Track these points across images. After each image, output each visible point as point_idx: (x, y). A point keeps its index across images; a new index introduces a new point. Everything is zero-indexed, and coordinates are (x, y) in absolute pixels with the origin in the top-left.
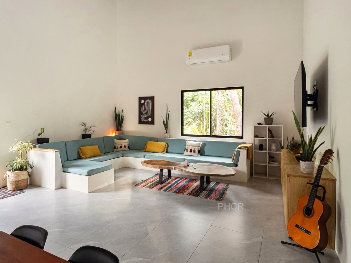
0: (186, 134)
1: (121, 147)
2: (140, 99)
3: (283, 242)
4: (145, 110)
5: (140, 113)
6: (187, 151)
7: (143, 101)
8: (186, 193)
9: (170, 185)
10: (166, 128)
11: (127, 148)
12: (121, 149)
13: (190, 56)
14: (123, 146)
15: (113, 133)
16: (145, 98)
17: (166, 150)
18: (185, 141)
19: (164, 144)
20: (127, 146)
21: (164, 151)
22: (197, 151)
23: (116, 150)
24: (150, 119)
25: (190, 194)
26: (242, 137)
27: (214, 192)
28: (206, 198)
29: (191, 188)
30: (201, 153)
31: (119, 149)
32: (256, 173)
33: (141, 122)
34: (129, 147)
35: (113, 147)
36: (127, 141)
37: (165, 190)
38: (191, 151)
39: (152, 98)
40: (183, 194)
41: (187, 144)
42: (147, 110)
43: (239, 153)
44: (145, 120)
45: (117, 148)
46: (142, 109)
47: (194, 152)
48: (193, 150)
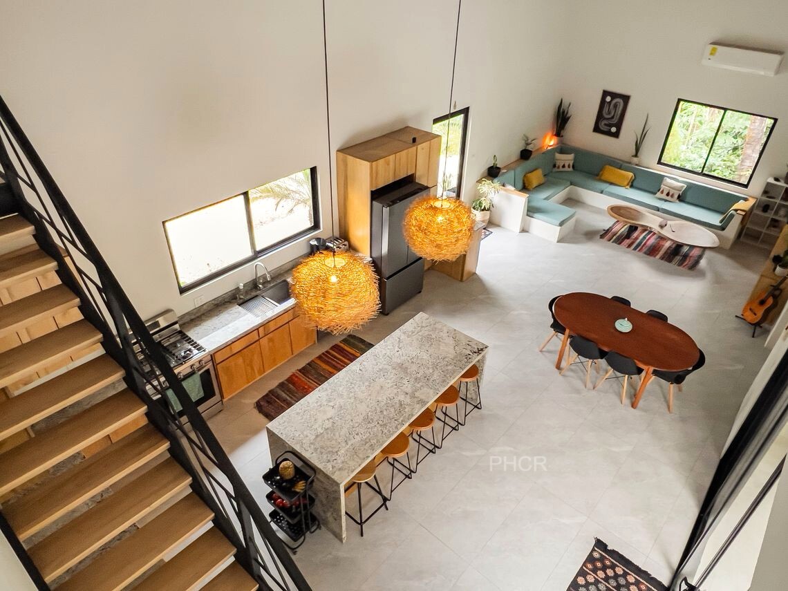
0: (665, 162)
1: (564, 166)
2: (606, 93)
3: (736, 316)
4: (609, 113)
5: (600, 116)
6: (662, 192)
7: (608, 99)
8: (658, 257)
9: (638, 241)
10: (637, 150)
11: (571, 169)
12: (564, 169)
13: (711, 54)
14: (566, 165)
15: (551, 140)
16: (614, 95)
17: (630, 184)
18: (661, 178)
19: (631, 174)
20: (571, 165)
21: (628, 185)
22: (676, 196)
23: (556, 169)
24: (614, 130)
25: (662, 258)
26: (746, 186)
27: (688, 259)
28: (679, 265)
29: (663, 249)
30: (681, 198)
31: (561, 169)
32: (746, 234)
33: (597, 129)
34: (573, 167)
35: (552, 165)
36: (571, 156)
37: (635, 249)
38: (668, 195)
39: (626, 99)
40: (655, 256)
41: (664, 182)
42: (613, 114)
43: (732, 216)
44: (604, 128)
45: (559, 167)
46: (606, 110)
47: (672, 196)
48: (671, 194)
